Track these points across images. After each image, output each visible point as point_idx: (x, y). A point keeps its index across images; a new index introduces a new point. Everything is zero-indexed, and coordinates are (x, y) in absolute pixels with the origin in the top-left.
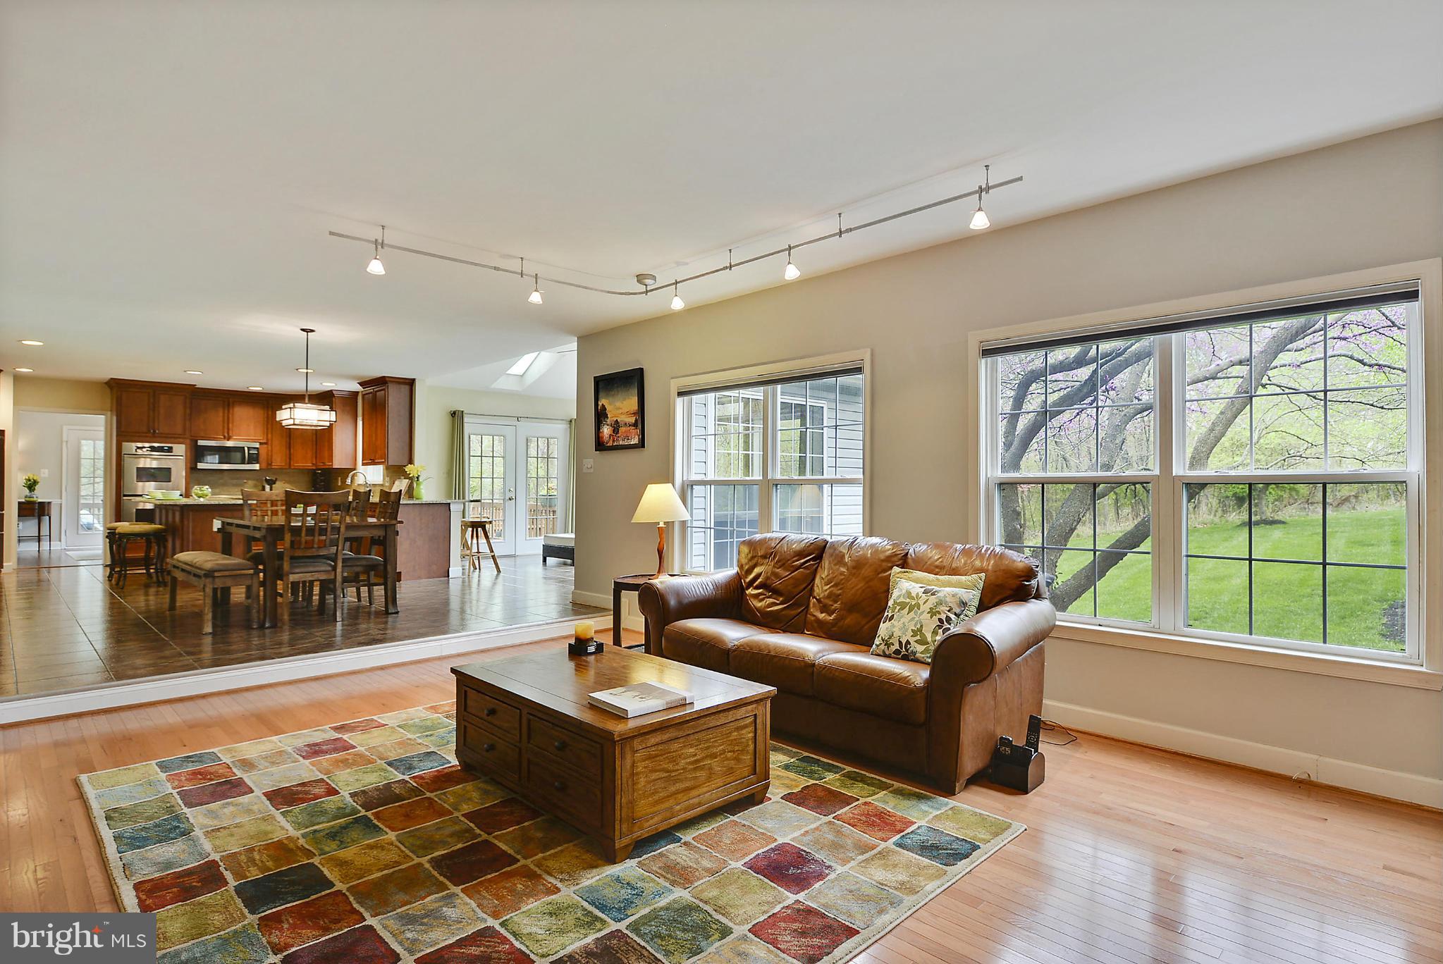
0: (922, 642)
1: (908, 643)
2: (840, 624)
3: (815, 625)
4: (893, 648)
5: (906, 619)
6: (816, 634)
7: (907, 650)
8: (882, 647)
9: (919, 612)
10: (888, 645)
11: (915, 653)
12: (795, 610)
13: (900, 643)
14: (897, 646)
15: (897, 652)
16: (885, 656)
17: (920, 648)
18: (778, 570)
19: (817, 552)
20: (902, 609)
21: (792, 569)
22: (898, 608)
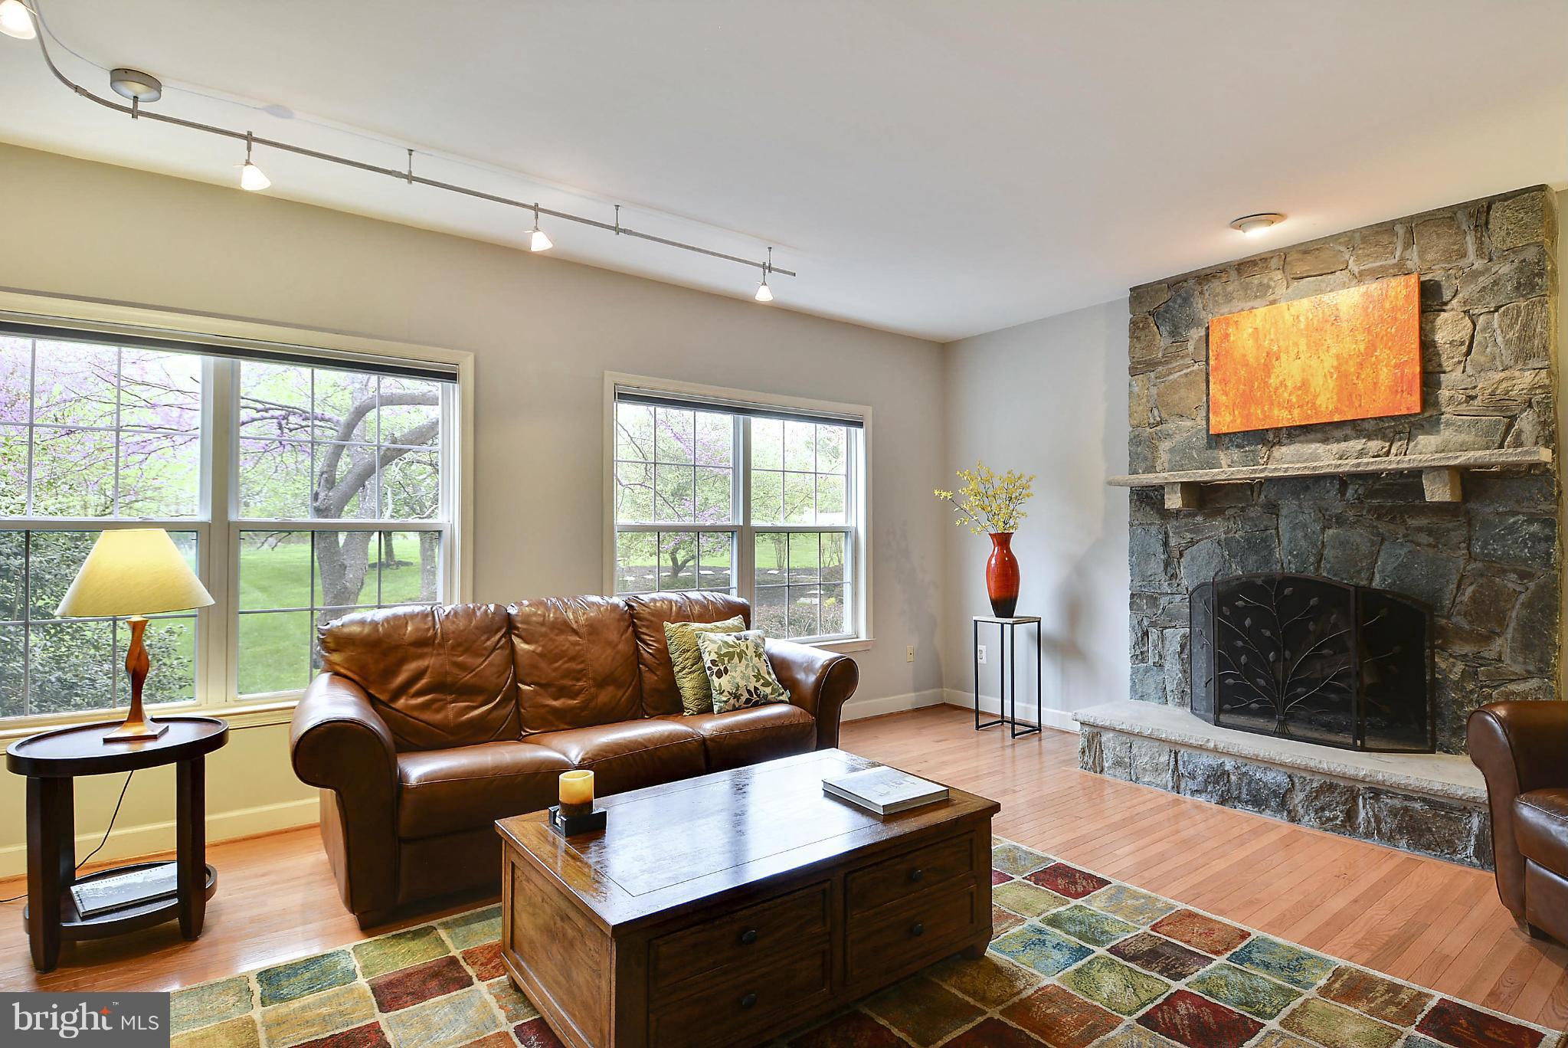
0: (767, 684)
1: (756, 689)
2: (593, 704)
3: (550, 717)
4: (743, 699)
5: (741, 667)
6: (554, 729)
7: (758, 696)
8: (732, 701)
9: (749, 657)
10: (737, 697)
11: (767, 695)
12: (504, 708)
13: (749, 691)
14: (746, 696)
15: (748, 701)
16: (735, 709)
17: (768, 690)
18: (461, 658)
19: (505, 625)
20: (731, 659)
21: (486, 653)
22: (726, 659)
